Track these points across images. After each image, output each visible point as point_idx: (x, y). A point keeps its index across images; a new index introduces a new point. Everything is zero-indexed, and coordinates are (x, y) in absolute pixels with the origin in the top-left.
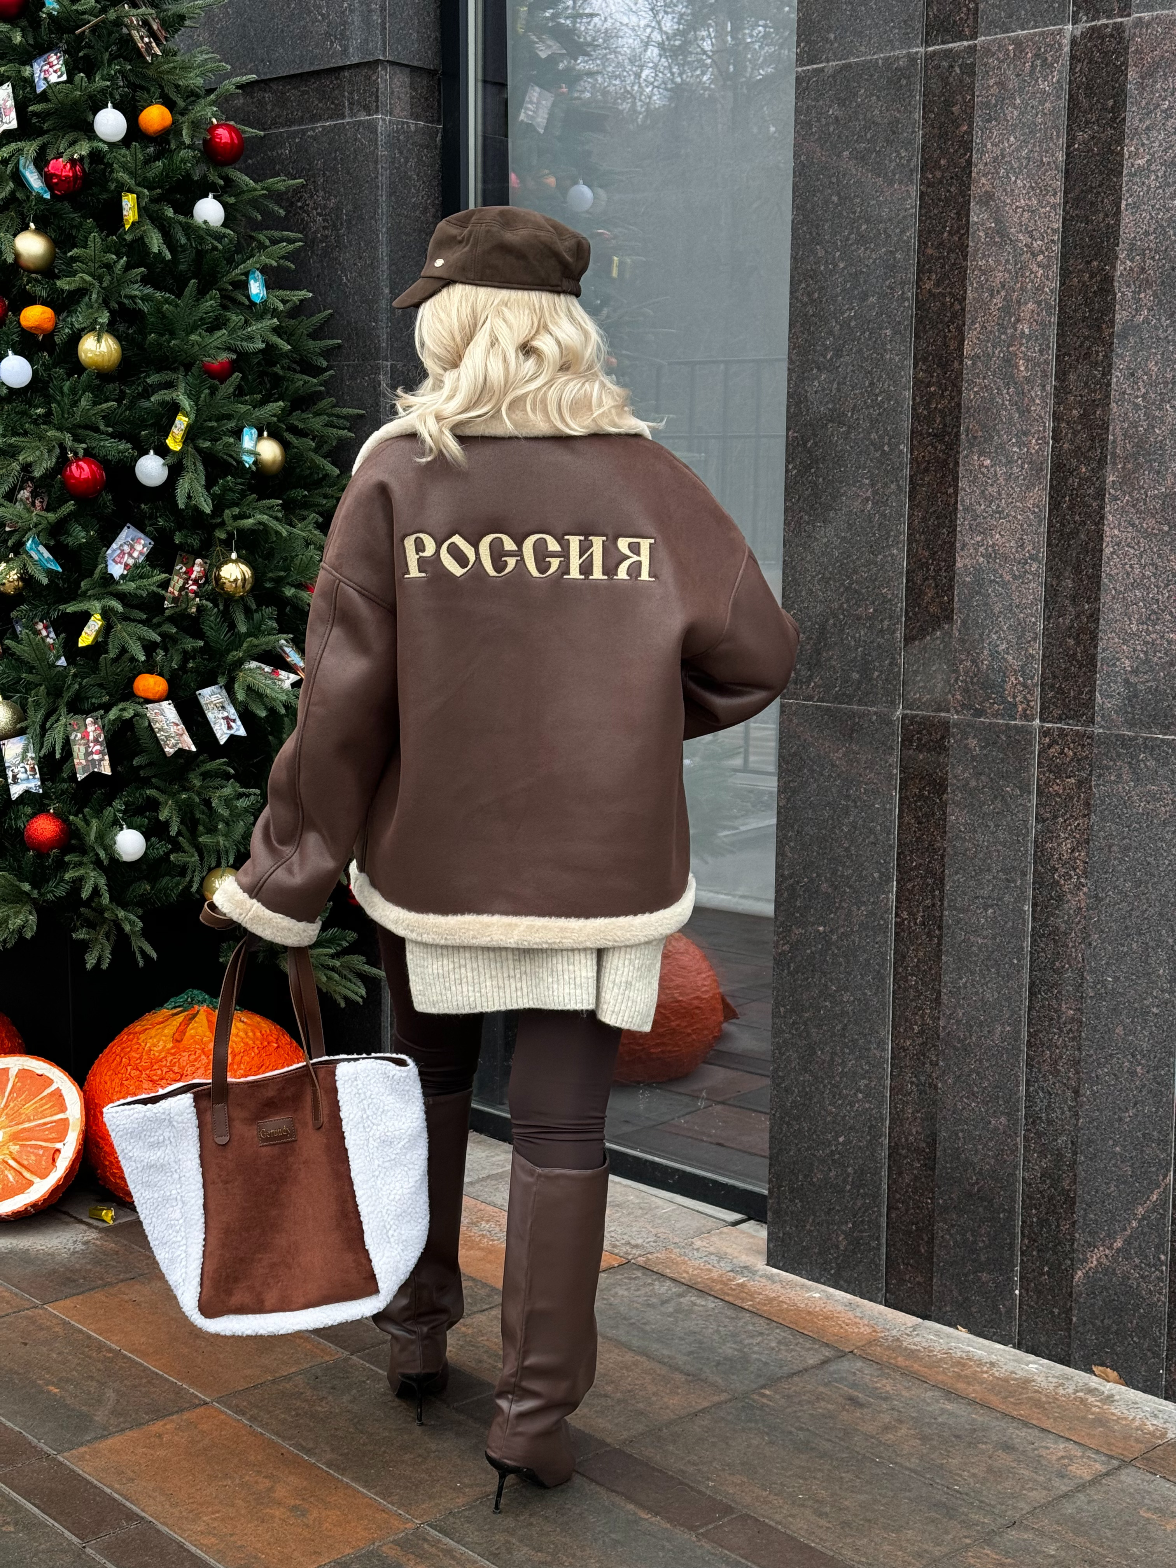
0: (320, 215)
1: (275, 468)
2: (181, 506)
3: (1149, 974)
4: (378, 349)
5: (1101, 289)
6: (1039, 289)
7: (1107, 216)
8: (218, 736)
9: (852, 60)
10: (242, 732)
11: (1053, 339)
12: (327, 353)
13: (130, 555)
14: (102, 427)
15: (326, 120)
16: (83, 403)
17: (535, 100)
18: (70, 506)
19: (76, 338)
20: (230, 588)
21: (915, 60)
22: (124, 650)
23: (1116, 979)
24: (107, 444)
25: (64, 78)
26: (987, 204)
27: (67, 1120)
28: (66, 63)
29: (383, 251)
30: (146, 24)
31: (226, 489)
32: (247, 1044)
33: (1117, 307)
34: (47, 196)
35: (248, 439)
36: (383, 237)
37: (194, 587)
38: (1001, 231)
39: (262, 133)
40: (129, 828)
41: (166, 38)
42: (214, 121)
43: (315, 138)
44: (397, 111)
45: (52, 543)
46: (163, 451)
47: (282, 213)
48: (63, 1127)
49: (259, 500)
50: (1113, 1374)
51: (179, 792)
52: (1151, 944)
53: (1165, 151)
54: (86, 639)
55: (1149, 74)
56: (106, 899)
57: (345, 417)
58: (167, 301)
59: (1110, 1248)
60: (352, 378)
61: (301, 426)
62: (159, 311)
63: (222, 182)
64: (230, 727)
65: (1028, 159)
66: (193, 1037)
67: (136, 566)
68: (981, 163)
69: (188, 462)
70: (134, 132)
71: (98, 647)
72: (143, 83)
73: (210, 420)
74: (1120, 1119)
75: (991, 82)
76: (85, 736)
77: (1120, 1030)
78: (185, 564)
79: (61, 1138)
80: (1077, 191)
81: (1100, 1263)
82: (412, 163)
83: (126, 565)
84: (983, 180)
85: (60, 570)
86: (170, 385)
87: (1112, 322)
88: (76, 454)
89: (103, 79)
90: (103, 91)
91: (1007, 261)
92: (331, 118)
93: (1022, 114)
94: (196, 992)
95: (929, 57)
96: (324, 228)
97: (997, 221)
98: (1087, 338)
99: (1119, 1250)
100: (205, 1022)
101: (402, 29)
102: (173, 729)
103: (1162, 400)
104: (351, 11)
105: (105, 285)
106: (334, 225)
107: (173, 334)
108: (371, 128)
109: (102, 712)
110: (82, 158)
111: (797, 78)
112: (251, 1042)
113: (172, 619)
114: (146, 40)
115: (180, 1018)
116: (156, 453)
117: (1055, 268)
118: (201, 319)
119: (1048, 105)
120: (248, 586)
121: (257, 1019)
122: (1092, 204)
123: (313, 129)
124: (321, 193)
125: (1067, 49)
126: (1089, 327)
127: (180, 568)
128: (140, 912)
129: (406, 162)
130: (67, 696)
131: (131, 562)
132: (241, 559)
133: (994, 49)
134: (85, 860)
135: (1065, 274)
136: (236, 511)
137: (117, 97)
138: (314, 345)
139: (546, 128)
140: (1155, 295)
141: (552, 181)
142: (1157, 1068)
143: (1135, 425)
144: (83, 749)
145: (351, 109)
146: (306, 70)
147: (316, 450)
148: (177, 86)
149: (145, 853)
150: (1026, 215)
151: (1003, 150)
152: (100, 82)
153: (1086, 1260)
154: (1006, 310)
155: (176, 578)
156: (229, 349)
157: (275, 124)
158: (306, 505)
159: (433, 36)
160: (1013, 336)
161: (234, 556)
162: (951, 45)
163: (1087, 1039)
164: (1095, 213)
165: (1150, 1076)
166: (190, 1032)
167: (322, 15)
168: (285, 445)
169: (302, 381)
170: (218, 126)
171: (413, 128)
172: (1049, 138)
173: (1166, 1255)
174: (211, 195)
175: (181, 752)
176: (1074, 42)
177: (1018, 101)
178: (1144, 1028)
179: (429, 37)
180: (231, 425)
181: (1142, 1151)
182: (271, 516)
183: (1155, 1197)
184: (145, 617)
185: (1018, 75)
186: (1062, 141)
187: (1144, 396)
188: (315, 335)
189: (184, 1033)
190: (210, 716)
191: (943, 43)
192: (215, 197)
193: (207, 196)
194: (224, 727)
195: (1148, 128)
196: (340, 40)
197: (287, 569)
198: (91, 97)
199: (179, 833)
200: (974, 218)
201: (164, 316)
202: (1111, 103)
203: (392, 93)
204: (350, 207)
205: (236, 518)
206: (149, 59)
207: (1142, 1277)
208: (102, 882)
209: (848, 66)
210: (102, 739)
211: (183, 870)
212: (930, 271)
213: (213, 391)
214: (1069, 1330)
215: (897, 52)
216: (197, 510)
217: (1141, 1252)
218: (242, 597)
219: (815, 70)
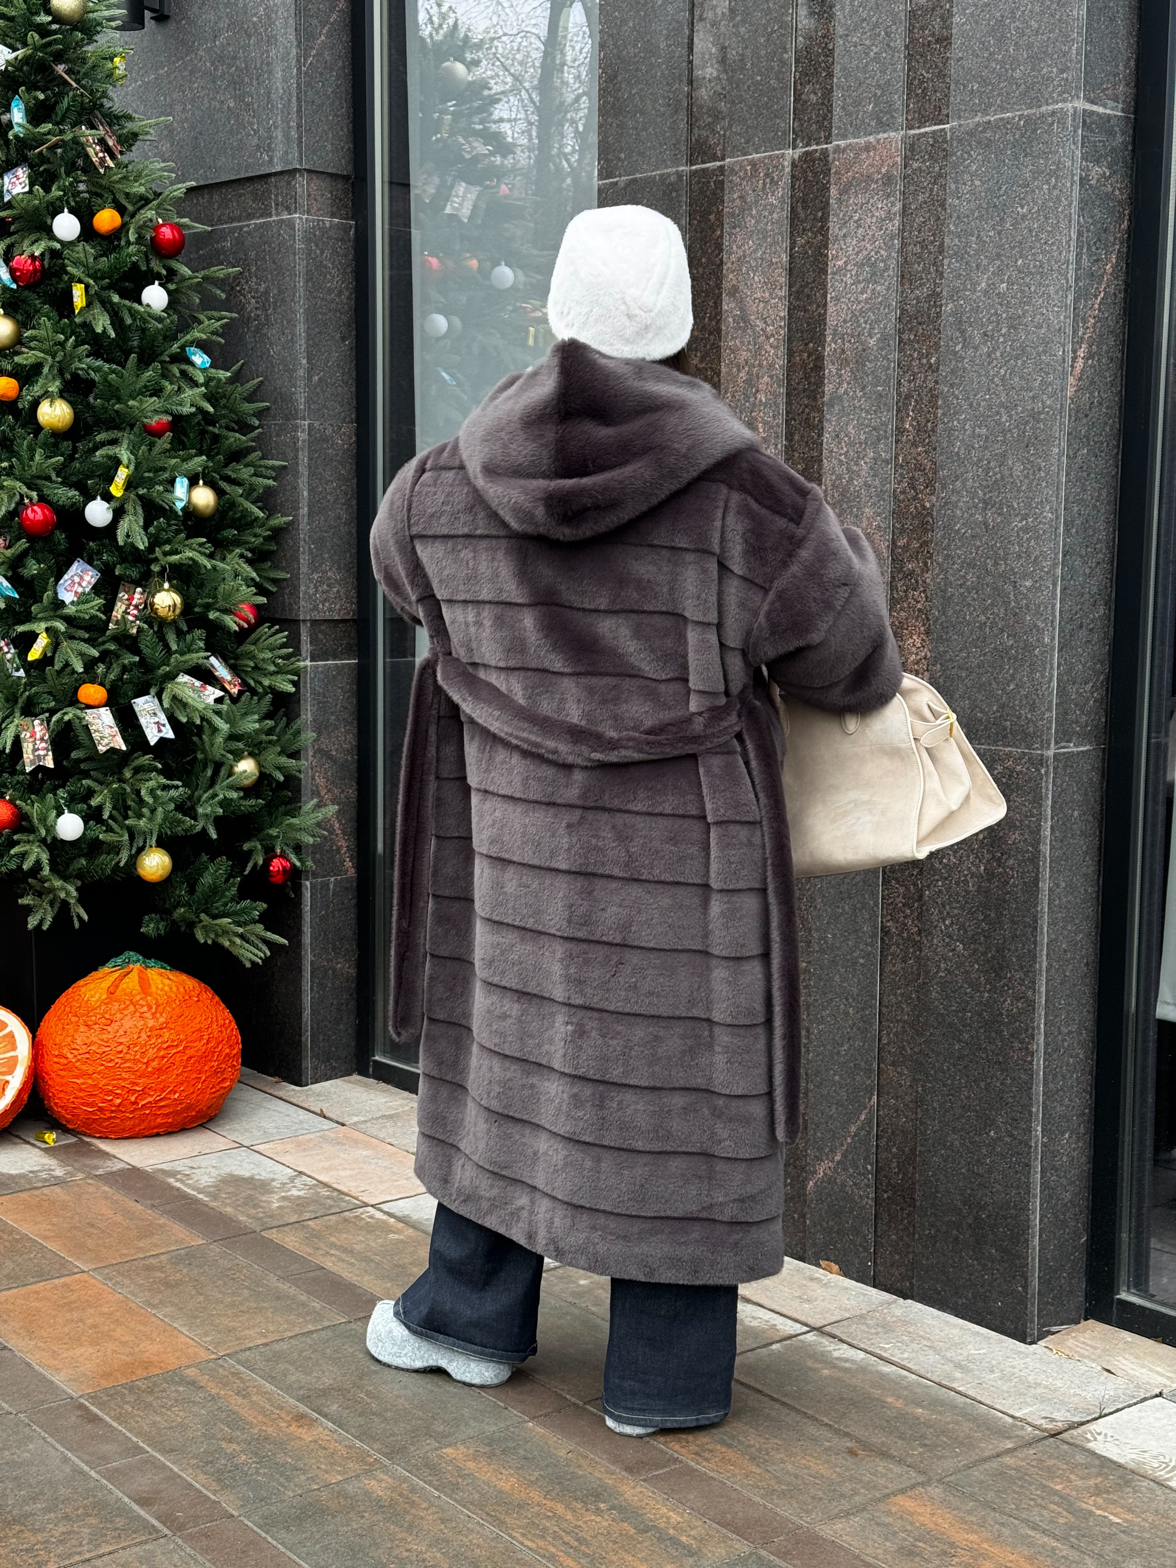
0: (253, 297)
1: (209, 511)
2: (121, 543)
3: (856, 931)
4: (296, 411)
5: (816, 366)
6: (771, 366)
7: (818, 306)
8: (149, 738)
9: (638, 176)
10: (170, 735)
11: (782, 407)
12: (260, 414)
13: (80, 584)
14: (54, 477)
15: (258, 218)
16: (37, 457)
17: (461, 194)
18: (23, 544)
19: (35, 404)
20: (162, 612)
21: (682, 176)
22: (67, 665)
23: (834, 935)
24: (60, 491)
25: (27, 189)
26: (734, 295)
27: (17, 1057)
28: (29, 177)
29: (301, 328)
30: (102, 142)
31: (160, 529)
32: (169, 997)
33: (826, 381)
34: (14, 286)
35: (181, 487)
36: (300, 316)
37: (135, 612)
38: (744, 318)
39: (210, 229)
40: (70, 812)
41: (121, 153)
42: (160, 221)
43: (249, 233)
44: (313, 211)
45: (10, 574)
46: (108, 497)
47: (223, 296)
48: (14, 1061)
49: (187, 538)
50: (836, 1267)
51: (113, 782)
52: (858, 906)
53: (857, 254)
54: (34, 654)
55: (844, 191)
56: (46, 871)
57: (273, 468)
58: (113, 371)
59: (832, 1161)
60: (278, 435)
61: (234, 476)
62: (106, 380)
63: (164, 272)
64: (160, 731)
65: (762, 259)
66: (124, 990)
67: (84, 593)
68: (730, 260)
69: (129, 507)
70: (88, 232)
71: (46, 660)
72: (99, 191)
73: (149, 471)
74: (838, 1053)
75: (735, 196)
76: (33, 735)
77: (837, 978)
78: (127, 592)
79: (11, 1072)
80: (798, 286)
81: (825, 1174)
82: (327, 253)
83: (76, 593)
84: (731, 276)
85: (17, 596)
86: (114, 442)
87: (823, 392)
88: (31, 500)
89: (59, 189)
90: (59, 199)
91: (749, 342)
92: (261, 216)
93: (757, 222)
94: (132, 953)
95: (693, 174)
96: (257, 308)
97: (742, 310)
98: (806, 406)
99: (838, 1162)
100: (136, 978)
101: (317, 142)
102: (107, 732)
103: (858, 457)
104: (276, 128)
105: (57, 359)
106: (264, 306)
107: (119, 400)
108: (290, 224)
109: (47, 715)
110: (42, 254)
111: (599, 190)
112: (173, 996)
113: (115, 638)
114: (101, 155)
115: (116, 975)
116: (103, 499)
117: (782, 350)
118: (145, 387)
119: (775, 215)
120: (178, 611)
121: (184, 977)
122: (808, 296)
123: (248, 226)
124: (254, 280)
125: (788, 170)
126: (808, 397)
127: (123, 595)
128: (79, 883)
129: (322, 253)
130: (21, 701)
131: (80, 590)
132: (174, 588)
133: (737, 169)
134: (31, 838)
135: (790, 354)
136: (167, 548)
137: (73, 204)
138: (248, 407)
139: (470, 218)
140: (852, 371)
141: (474, 263)
142: (863, 1009)
143: (840, 477)
144: (31, 746)
145: (276, 209)
146: (242, 176)
147: (247, 495)
148: (127, 195)
149: (84, 834)
150: (762, 305)
151: (744, 252)
152: (56, 193)
153: (815, 1172)
154: (749, 382)
155: (119, 604)
156: (166, 412)
157: (220, 221)
158: (237, 543)
159: (346, 147)
160: (754, 404)
161: (166, 585)
162: (708, 165)
163: (814, 987)
164: (810, 304)
165: (858, 1016)
166: (123, 986)
167: (254, 130)
168: (219, 493)
169: (235, 439)
170: (163, 225)
171: (328, 225)
172: (776, 243)
173: (872, 1165)
174: (157, 283)
175: (113, 751)
176: (794, 165)
177: (754, 212)
178: (854, 976)
179: (342, 148)
180: (166, 475)
181: (854, 1079)
182: (200, 552)
183: (863, 1117)
184: (87, 636)
185: (754, 191)
186: (786, 244)
187: (846, 454)
188: (250, 398)
189: (117, 987)
190: (143, 721)
191: (703, 162)
192: (160, 285)
193: (153, 283)
194: (155, 730)
195: (845, 236)
196: (268, 152)
197: (215, 597)
198: (51, 204)
199: (111, 817)
200: (725, 307)
201: (110, 385)
202: (820, 214)
203: (309, 195)
204: (275, 291)
205: (165, 554)
206: (102, 171)
207: (855, 1184)
208: (45, 857)
209: (635, 180)
210: (46, 738)
211: (115, 849)
212: (696, 350)
213: (151, 445)
214: (804, 1231)
215: (669, 170)
216: (133, 545)
217: (855, 1166)
218: (174, 621)
219: (611, 183)
